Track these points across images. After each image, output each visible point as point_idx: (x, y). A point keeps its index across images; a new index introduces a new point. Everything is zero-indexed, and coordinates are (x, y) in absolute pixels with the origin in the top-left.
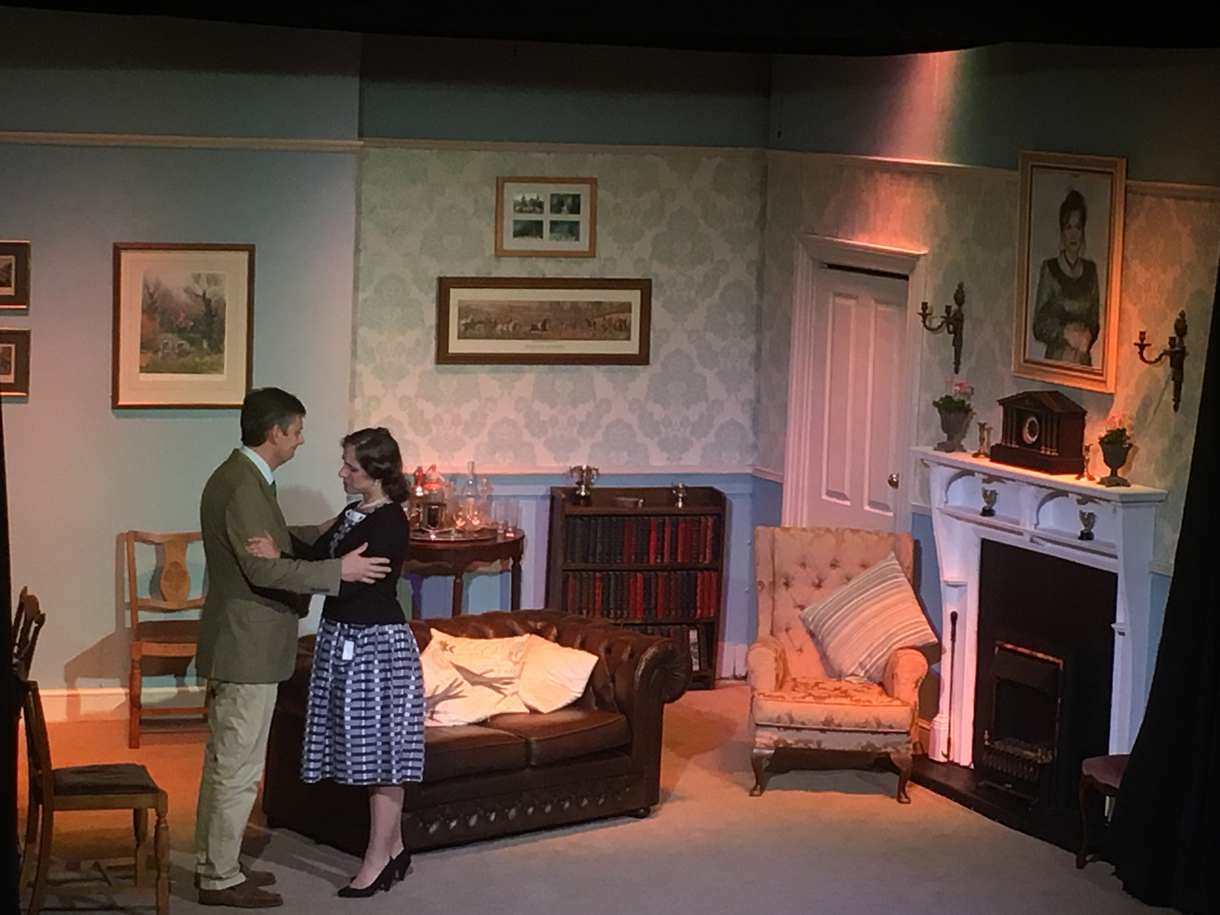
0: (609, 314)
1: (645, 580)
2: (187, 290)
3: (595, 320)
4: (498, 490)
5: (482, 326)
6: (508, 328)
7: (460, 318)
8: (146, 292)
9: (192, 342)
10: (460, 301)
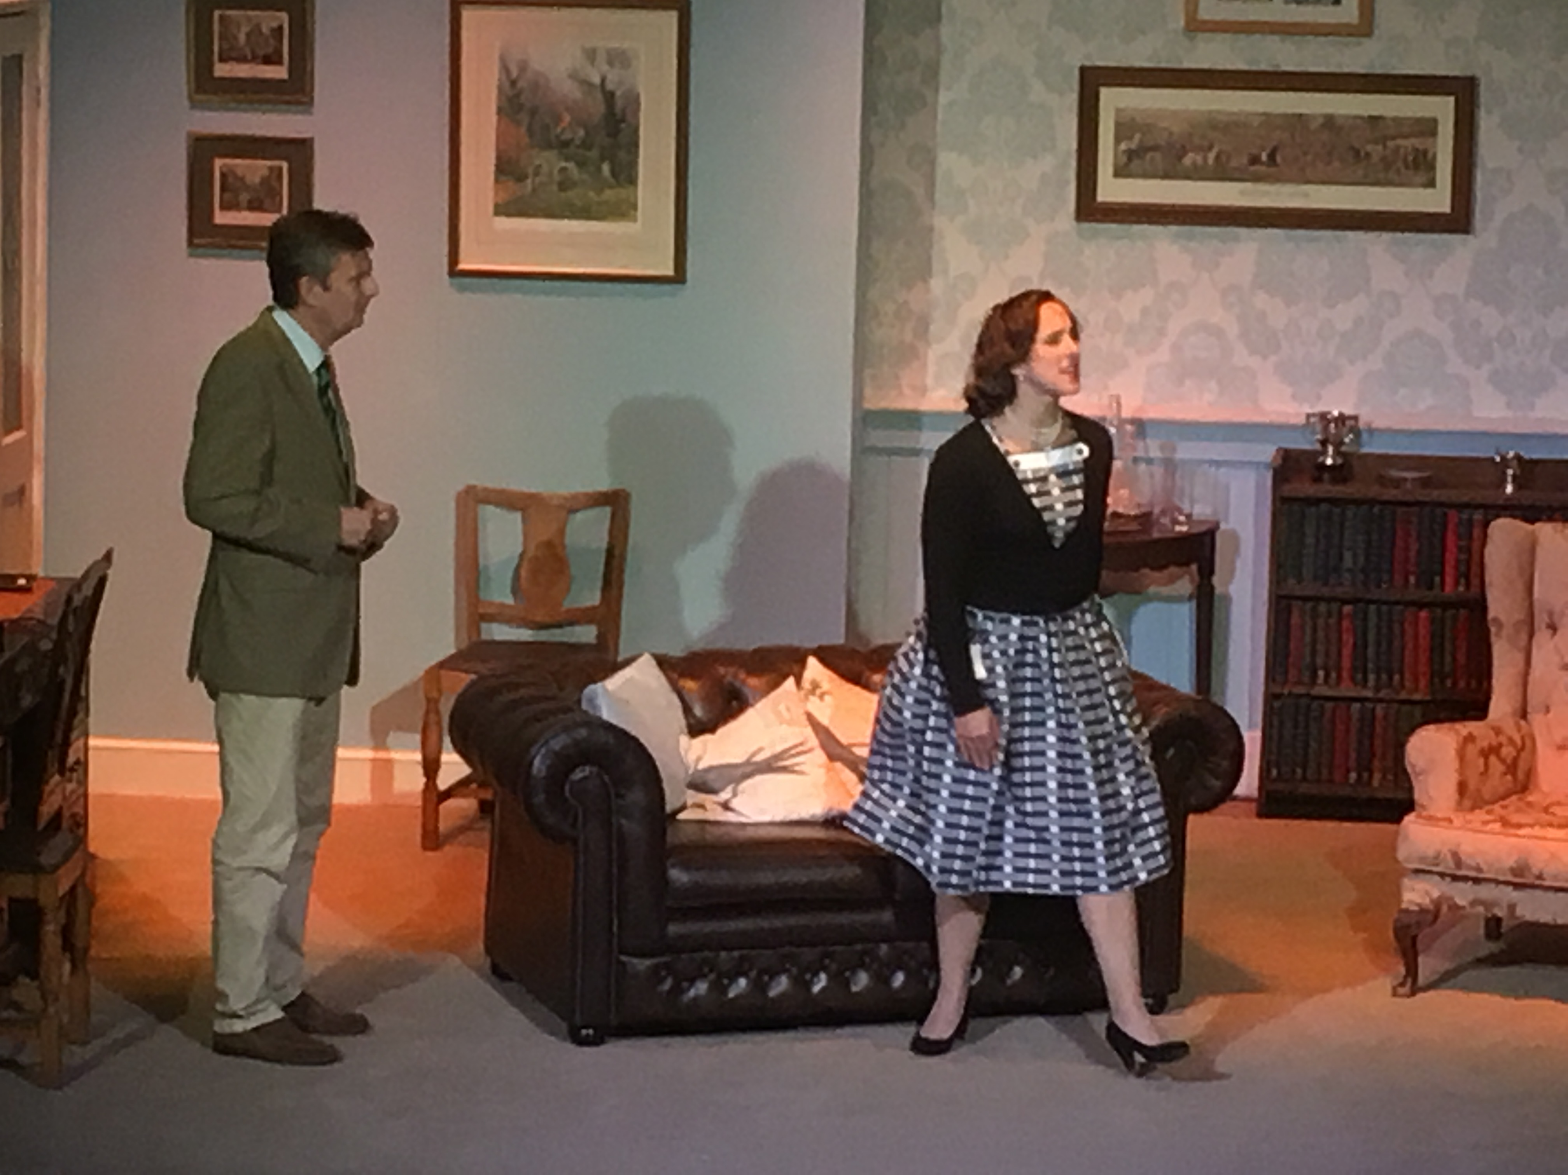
0: (1394, 138)
1: (1432, 621)
2: (573, 76)
3: (1369, 148)
4: (1185, 452)
5: (1158, 156)
6: (1205, 159)
7: (1118, 140)
8: (504, 78)
9: (581, 164)
10: (1118, 111)
